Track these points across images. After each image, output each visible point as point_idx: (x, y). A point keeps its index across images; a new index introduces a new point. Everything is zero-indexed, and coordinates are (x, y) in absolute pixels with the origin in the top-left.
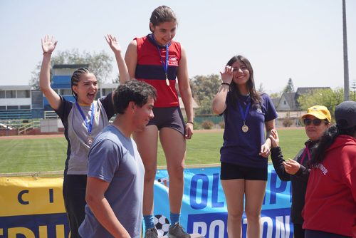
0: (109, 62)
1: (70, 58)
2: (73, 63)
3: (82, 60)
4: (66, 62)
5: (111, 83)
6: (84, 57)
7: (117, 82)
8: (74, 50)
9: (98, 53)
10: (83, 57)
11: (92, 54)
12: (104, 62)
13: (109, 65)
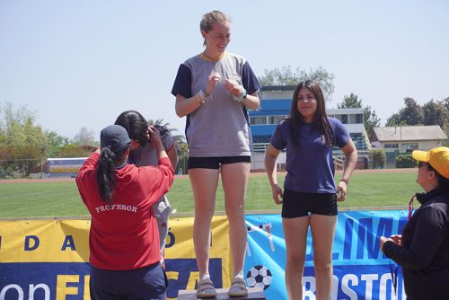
0: (329, 81)
1: (280, 77)
2: (284, 84)
3: (295, 80)
4: (276, 82)
5: (336, 107)
6: (298, 76)
7: (343, 107)
8: (285, 68)
9: (314, 71)
10: (296, 76)
11: (308, 72)
12: (323, 82)
13: (329, 85)
